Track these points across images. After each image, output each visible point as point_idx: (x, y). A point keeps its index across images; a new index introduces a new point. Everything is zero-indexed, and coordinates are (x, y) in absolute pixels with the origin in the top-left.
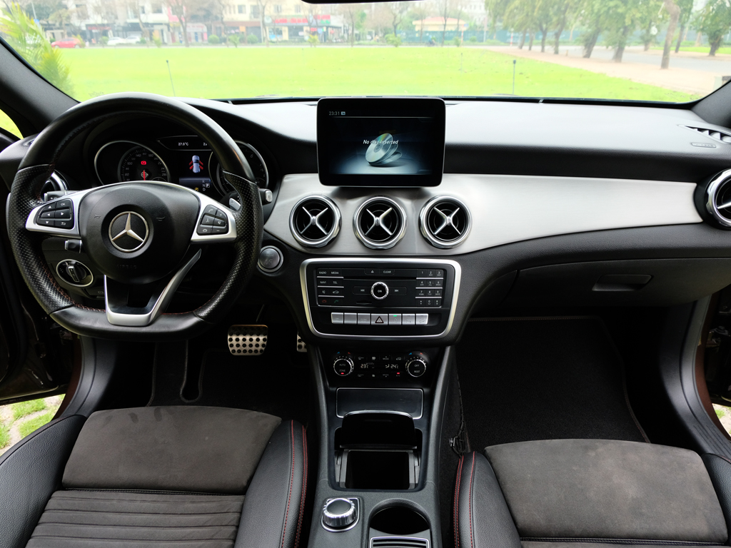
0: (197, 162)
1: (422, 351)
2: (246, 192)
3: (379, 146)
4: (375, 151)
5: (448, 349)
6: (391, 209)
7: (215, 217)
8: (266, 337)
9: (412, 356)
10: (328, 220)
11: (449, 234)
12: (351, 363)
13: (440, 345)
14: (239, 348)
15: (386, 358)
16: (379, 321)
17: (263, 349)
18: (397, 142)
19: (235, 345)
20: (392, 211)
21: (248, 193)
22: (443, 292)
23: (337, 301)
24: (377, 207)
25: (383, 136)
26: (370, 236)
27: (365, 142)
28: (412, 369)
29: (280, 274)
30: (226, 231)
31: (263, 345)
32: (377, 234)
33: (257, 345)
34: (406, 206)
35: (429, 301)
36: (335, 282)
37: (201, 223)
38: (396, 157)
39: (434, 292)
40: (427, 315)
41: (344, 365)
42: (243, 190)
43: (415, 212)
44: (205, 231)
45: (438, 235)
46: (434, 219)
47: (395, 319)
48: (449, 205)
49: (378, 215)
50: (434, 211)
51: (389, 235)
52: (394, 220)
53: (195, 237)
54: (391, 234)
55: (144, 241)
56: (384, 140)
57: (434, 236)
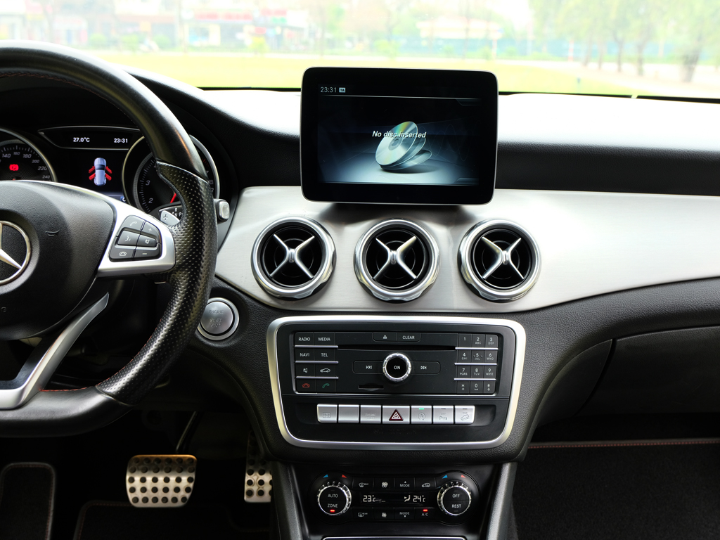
0: (102, 168)
1: (463, 473)
2: (193, 192)
3: (396, 140)
4: (390, 148)
5: (506, 469)
6: (414, 238)
7: (141, 232)
8: (193, 475)
9: (448, 481)
10: (314, 255)
11: (506, 278)
12: (348, 494)
13: (494, 460)
14: (145, 495)
15: (405, 485)
16: (396, 417)
17: (188, 495)
18: (424, 135)
19: (138, 489)
20: (416, 242)
21: (196, 195)
22: (498, 371)
23: (328, 385)
24: (394, 236)
25: (402, 126)
26: (382, 281)
27: (375, 134)
28: (449, 501)
29: (233, 343)
30: (158, 255)
31: (187, 490)
32: (394, 278)
33: (177, 490)
34: (438, 235)
35: (476, 385)
36: (324, 355)
37: (116, 242)
38: (423, 158)
39: (483, 370)
40: (473, 407)
41: (336, 496)
42: (189, 191)
43: (452, 244)
44: (123, 254)
45: (489, 279)
46: (482, 255)
47: (421, 415)
48: (505, 234)
49: (394, 247)
50: (482, 242)
51: (411, 278)
52: (420, 255)
53: (106, 265)
54: (414, 277)
55: (21, 268)
56: (404, 131)
57: (482, 281)
